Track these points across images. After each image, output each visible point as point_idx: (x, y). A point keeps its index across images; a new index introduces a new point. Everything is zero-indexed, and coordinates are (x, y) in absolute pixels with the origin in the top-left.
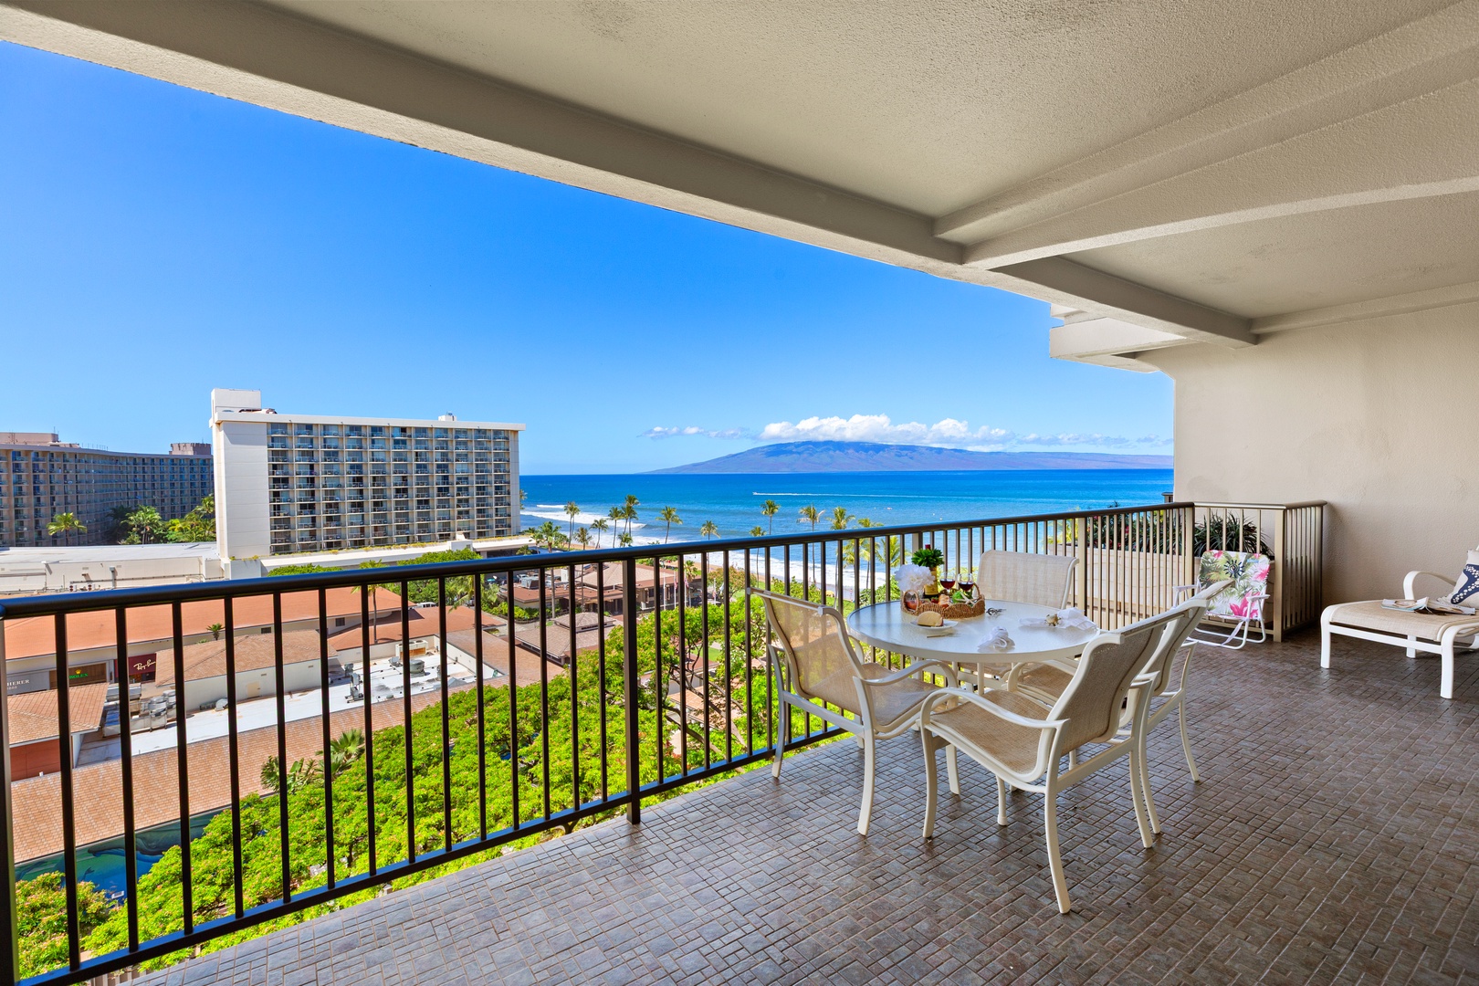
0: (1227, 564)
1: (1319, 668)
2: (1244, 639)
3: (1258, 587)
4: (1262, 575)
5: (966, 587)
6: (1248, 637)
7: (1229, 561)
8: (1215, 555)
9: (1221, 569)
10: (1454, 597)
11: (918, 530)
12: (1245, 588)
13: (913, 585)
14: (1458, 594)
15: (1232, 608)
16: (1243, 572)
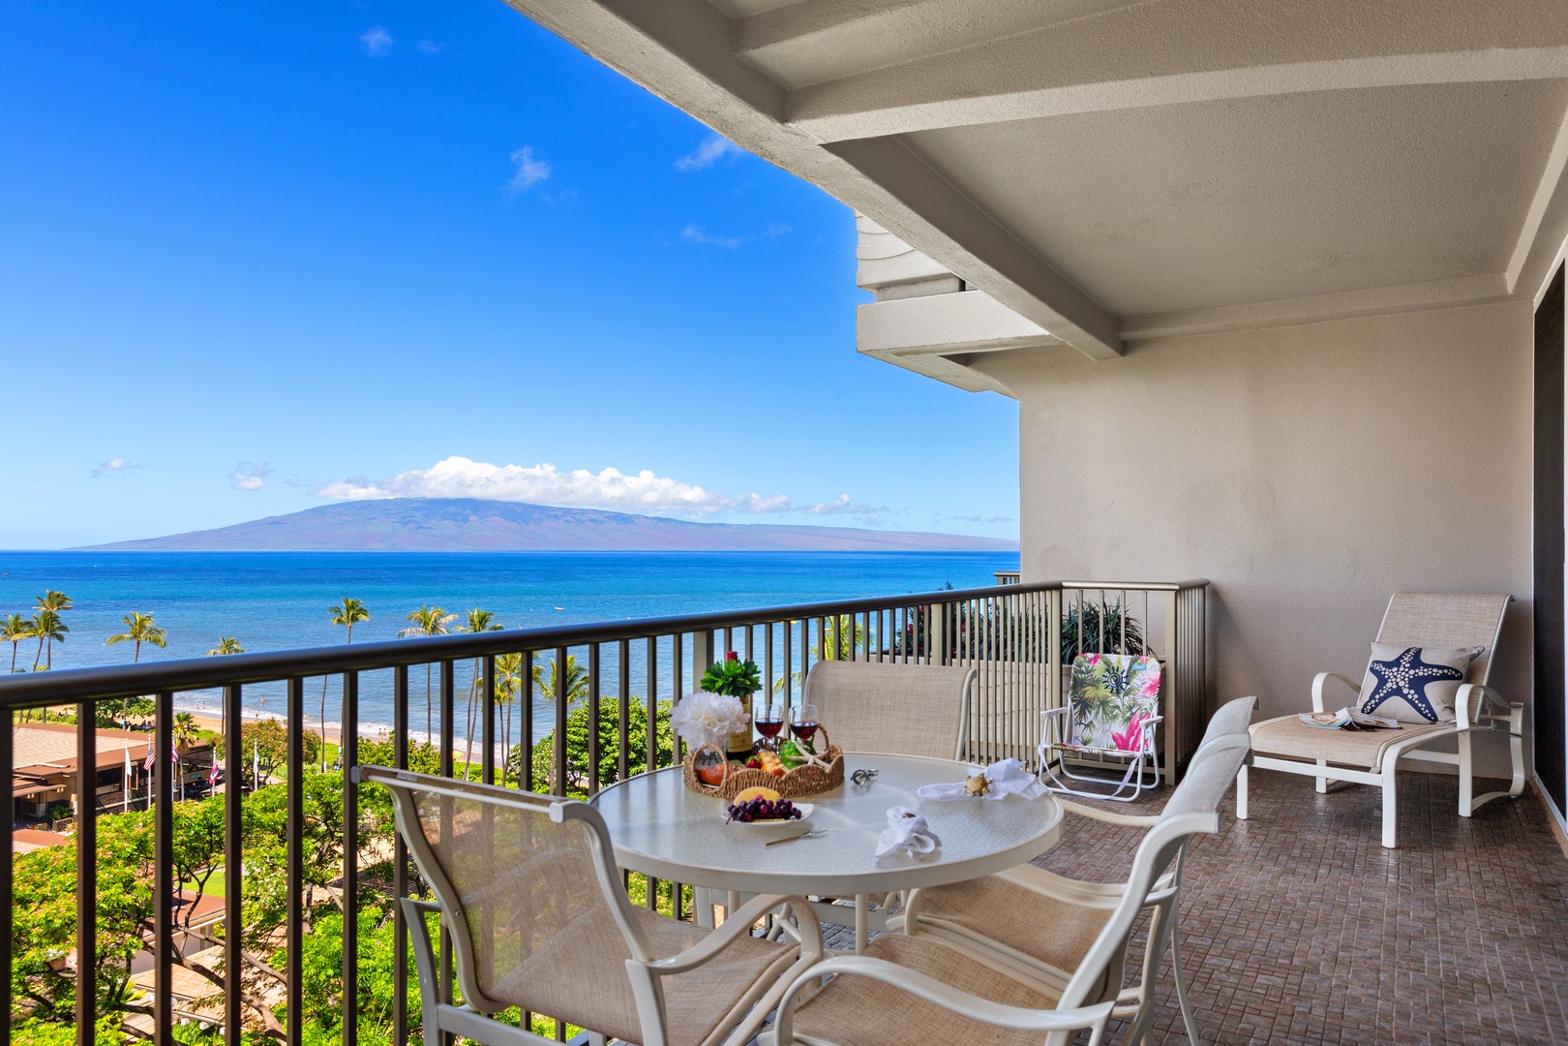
0: (1106, 674)
1: (1235, 820)
2: (1139, 785)
3: (1147, 706)
4: (1151, 688)
5: (804, 732)
6: (1143, 783)
7: (1110, 668)
8: (1090, 661)
9: (1098, 681)
10: (1365, 706)
11: (704, 626)
12: (1131, 708)
13: (710, 734)
14: (1369, 701)
15: (1114, 738)
16: (1127, 684)
